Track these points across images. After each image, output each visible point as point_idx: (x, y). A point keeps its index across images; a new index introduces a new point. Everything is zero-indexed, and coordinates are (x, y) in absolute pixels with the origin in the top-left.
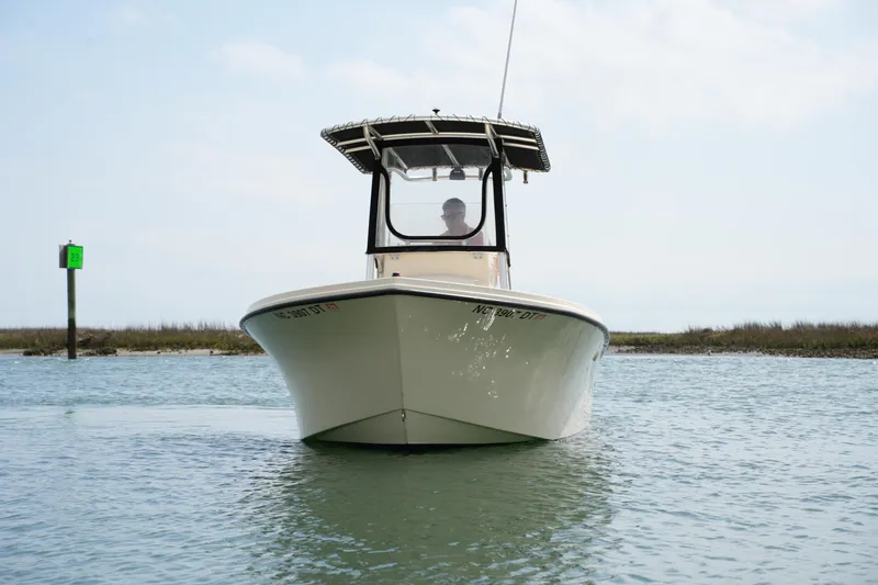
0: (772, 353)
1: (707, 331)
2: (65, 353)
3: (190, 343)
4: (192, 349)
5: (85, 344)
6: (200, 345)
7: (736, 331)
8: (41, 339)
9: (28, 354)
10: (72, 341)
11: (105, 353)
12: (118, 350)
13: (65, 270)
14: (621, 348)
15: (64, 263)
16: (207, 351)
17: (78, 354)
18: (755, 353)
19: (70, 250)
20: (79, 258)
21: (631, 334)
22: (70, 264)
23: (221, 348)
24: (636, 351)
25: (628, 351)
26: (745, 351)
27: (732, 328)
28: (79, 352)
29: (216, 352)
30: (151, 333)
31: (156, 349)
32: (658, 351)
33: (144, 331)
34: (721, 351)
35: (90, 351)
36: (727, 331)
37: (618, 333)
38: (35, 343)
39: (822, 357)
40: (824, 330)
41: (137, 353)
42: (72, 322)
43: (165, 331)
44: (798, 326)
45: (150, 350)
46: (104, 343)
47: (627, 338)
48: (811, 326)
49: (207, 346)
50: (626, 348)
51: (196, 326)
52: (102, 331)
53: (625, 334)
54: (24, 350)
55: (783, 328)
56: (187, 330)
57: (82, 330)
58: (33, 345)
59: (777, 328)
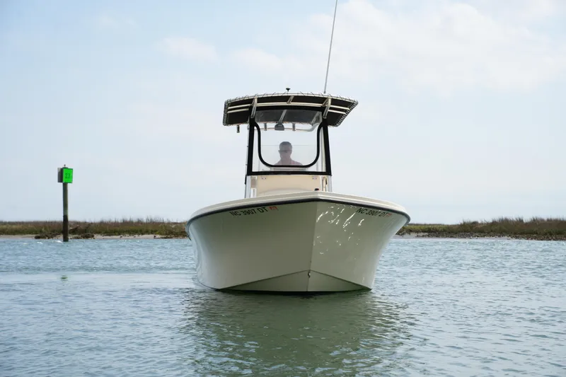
0: (517, 238)
1: (475, 223)
2: (61, 237)
3: (141, 231)
4: (143, 234)
5: (74, 231)
6: (147, 232)
7: (494, 223)
8: (45, 229)
9: (37, 238)
10: (66, 230)
11: (87, 237)
12: (95, 236)
13: (62, 184)
14: (419, 234)
15: (60, 180)
16: (152, 236)
17: (69, 238)
18: (506, 237)
19: (65, 171)
20: (70, 176)
21: (425, 225)
22: (64, 180)
23: (161, 234)
24: (428, 236)
25: (423, 236)
26: (499, 236)
27: (491, 221)
28: (70, 237)
29: (158, 236)
30: (116, 224)
31: (119, 234)
32: (443, 236)
33: (112, 223)
34: (484, 236)
35: (77, 236)
36: (488, 223)
37: (417, 225)
38: (42, 231)
39: (550, 240)
40: (551, 223)
41: (108, 237)
42: (65, 217)
43: (125, 223)
44: (534, 220)
45: (115, 235)
46: (86, 231)
47: (422, 227)
48: (542, 220)
49: (152, 232)
50: (422, 234)
51: (145, 221)
52: (85, 223)
53: (421, 225)
54: (34, 235)
55: (524, 221)
56: (139, 222)
57: (72, 222)
58: (41, 232)
59: (521, 221)
